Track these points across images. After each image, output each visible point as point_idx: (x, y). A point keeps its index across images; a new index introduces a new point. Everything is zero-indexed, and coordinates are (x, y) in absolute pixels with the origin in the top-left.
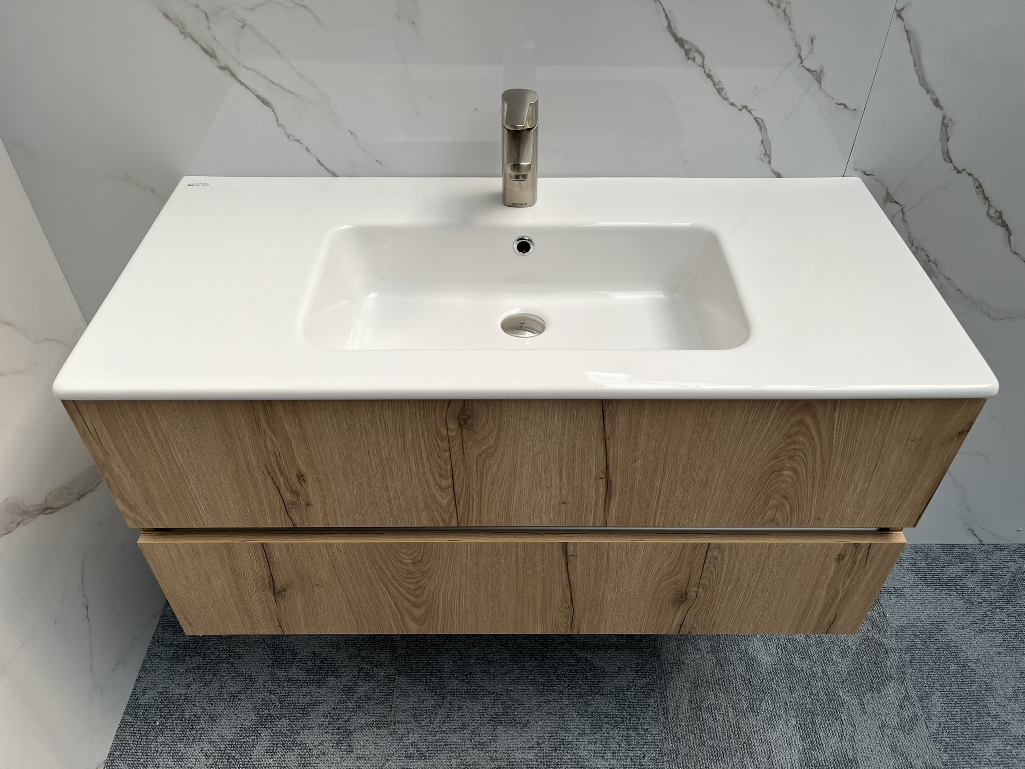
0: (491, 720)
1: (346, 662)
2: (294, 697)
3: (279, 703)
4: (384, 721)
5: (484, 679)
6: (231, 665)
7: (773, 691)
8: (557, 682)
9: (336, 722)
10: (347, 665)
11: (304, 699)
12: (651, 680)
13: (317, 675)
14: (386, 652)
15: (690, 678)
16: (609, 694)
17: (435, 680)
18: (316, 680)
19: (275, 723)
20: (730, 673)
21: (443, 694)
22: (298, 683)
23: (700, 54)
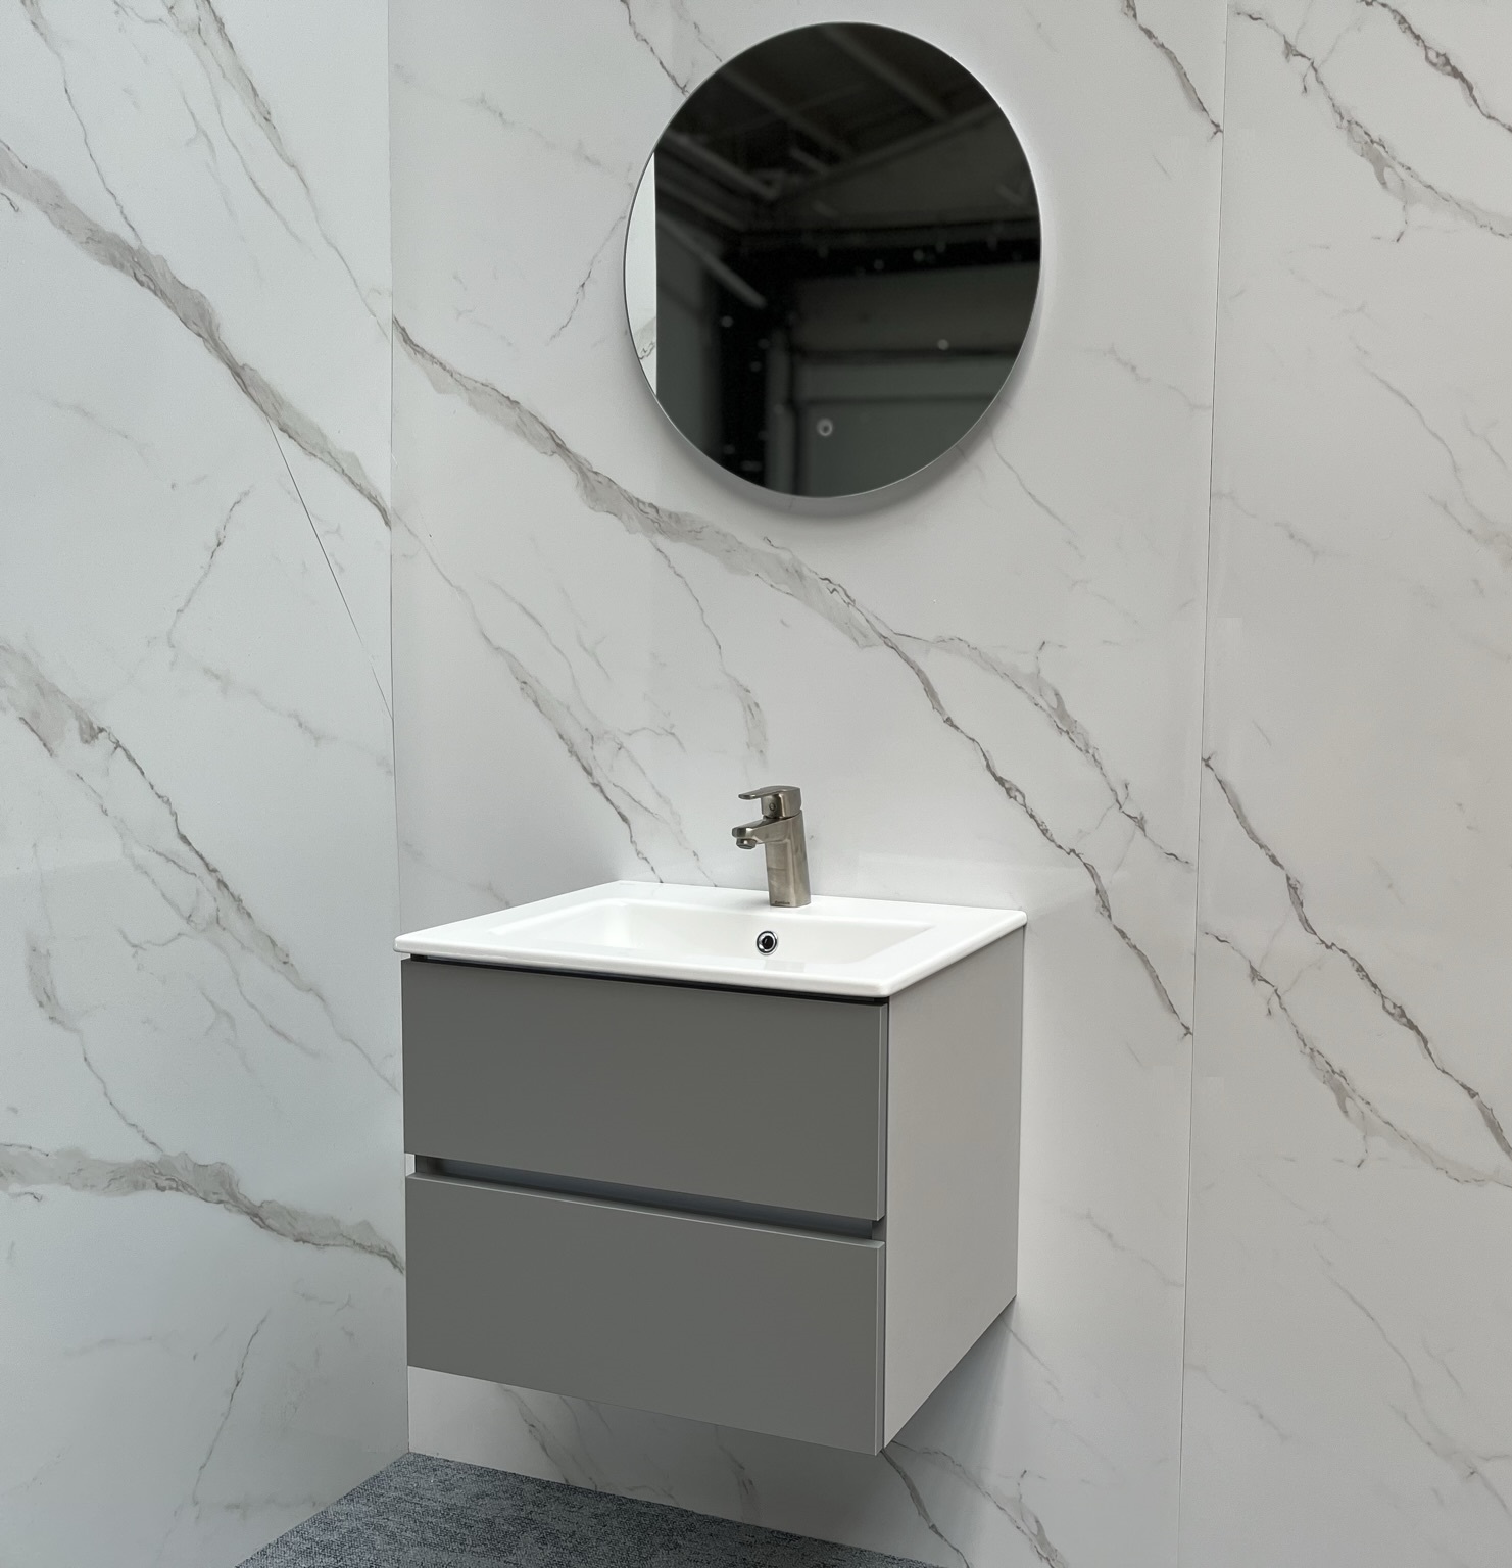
23: (1021, 793)
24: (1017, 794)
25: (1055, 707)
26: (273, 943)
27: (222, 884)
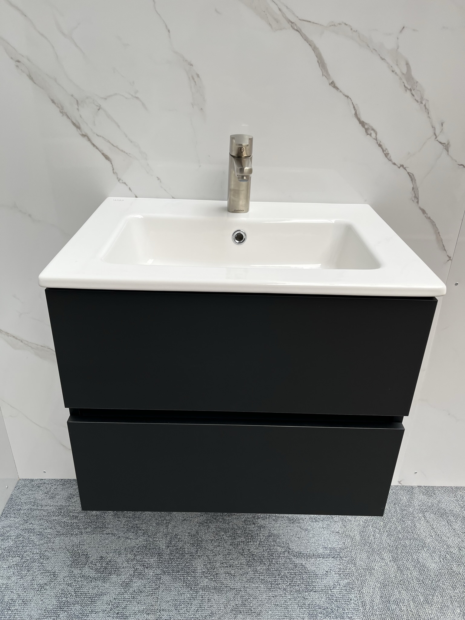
0: (232, 610)
1: (125, 564)
2: (85, 589)
3: (74, 593)
4: (152, 609)
5: (227, 579)
6: (41, 564)
7: (441, 588)
8: (281, 581)
9: (116, 609)
10: (126, 567)
11: (93, 591)
12: (351, 580)
13: (103, 573)
14: (155, 557)
15: (379, 579)
16: (320, 591)
17: (191, 578)
18: (102, 577)
19: (70, 608)
20: (408, 576)
21: (196, 590)
22: (89, 579)
23: (374, 131)
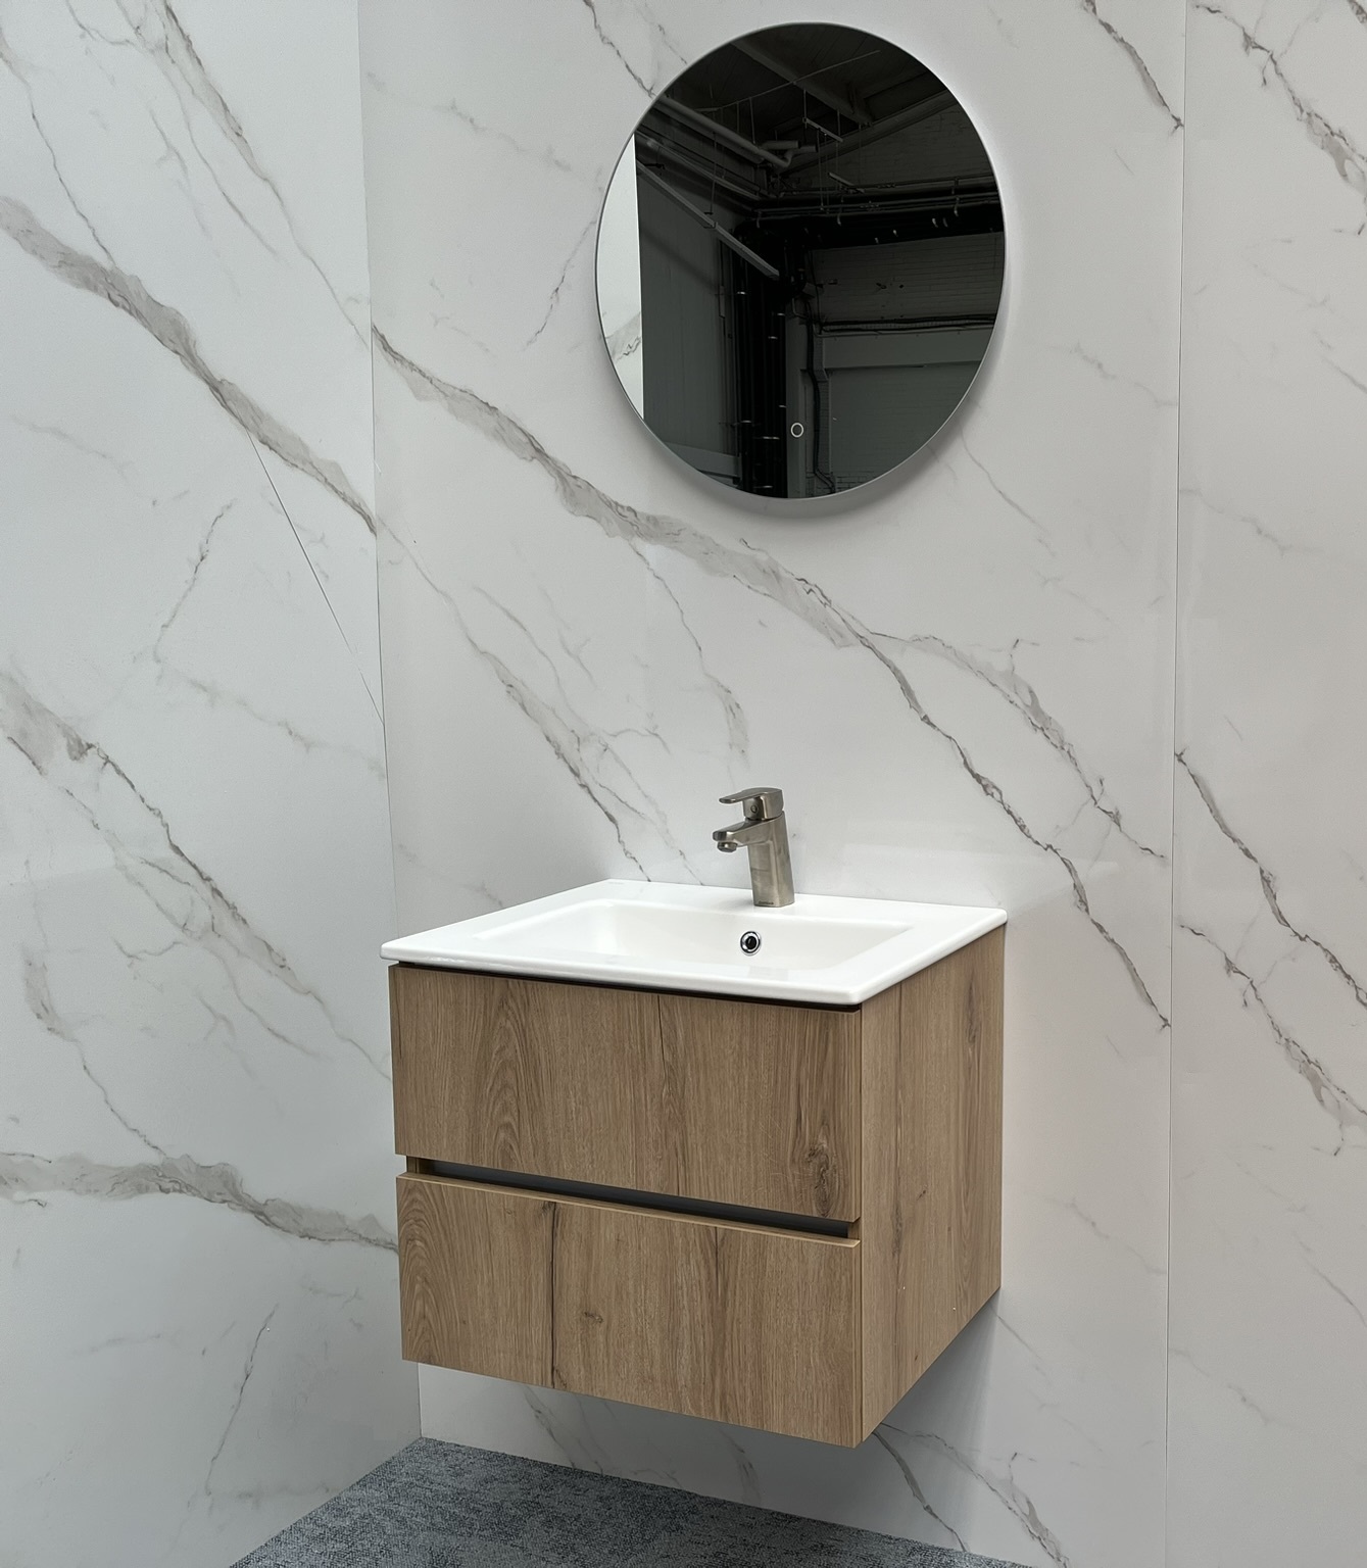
23: (998, 789)
24: (994, 791)
25: (1029, 704)
26: (270, 949)
27: (216, 892)
